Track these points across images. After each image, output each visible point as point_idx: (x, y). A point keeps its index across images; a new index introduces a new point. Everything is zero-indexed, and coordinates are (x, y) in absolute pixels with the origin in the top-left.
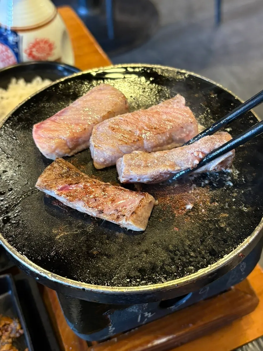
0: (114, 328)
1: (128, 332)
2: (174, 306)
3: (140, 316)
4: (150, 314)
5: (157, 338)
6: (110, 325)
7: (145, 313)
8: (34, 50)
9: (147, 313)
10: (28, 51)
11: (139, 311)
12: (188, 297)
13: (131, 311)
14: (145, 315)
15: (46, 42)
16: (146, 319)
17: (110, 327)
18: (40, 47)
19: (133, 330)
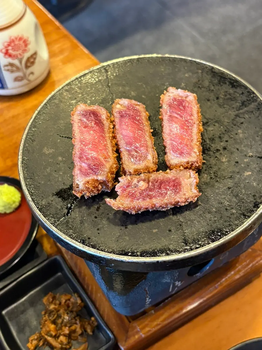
0: (150, 300)
1: (163, 303)
2: (200, 273)
3: (171, 286)
4: (180, 282)
5: (190, 304)
6: (148, 297)
7: (175, 283)
8: (10, 48)
9: (177, 282)
10: (4, 51)
11: (171, 281)
12: (211, 263)
13: (165, 281)
14: (175, 284)
15: (20, 39)
16: (176, 288)
17: (147, 299)
18: (15, 45)
19: (166, 301)
